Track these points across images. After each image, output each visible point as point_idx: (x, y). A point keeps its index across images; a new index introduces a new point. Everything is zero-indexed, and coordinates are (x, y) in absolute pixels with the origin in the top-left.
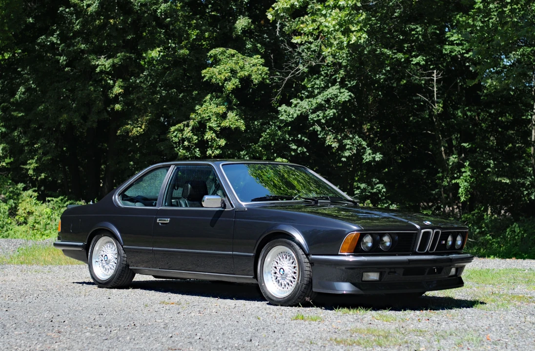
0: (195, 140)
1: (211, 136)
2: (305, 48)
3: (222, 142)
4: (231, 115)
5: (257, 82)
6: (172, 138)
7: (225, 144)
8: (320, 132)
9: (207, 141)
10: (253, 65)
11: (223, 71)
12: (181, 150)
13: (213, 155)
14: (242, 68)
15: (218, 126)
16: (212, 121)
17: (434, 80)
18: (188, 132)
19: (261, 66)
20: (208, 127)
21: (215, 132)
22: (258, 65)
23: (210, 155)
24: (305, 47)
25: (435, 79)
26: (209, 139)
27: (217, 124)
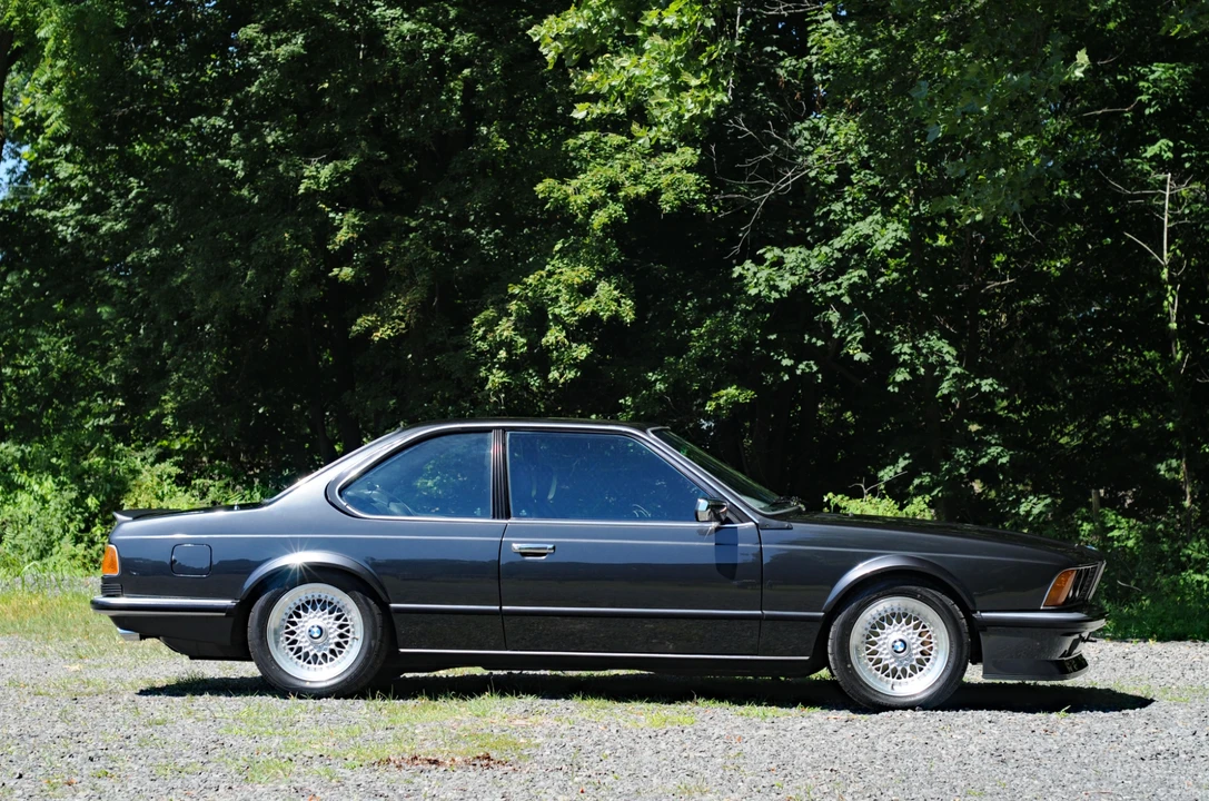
0: (521, 347)
1: (556, 337)
2: (805, 129)
3: (582, 352)
4: (604, 289)
5: (668, 209)
6: (475, 342)
7: (588, 356)
8: (839, 324)
9: (548, 350)
10: (666, 171)
11: (589, 186)
12: (494, 371)
13: (562, 380)
14: (636, 178)
15: (574, 314)
16: (562, 302)
17: (1165, 195)
18: (505, 329)
19: (685, 171)
20: (550, 317)
21: (565, 327)
22: (676, 169)
23: (556, 379)
24: (804, 125)
25: (1167, 194)
26: (552, 344)
27: (571, 308)
